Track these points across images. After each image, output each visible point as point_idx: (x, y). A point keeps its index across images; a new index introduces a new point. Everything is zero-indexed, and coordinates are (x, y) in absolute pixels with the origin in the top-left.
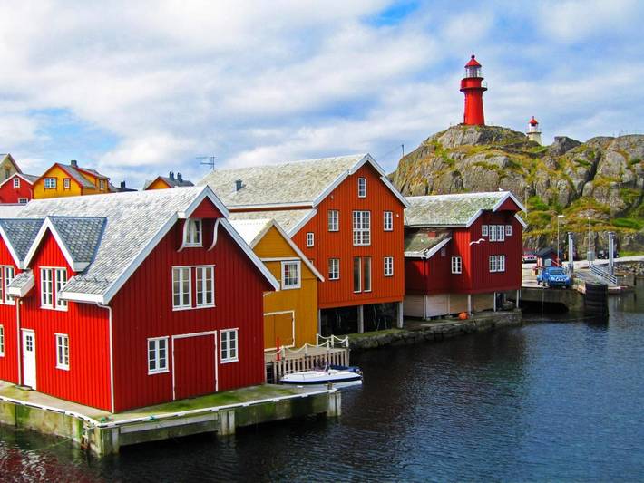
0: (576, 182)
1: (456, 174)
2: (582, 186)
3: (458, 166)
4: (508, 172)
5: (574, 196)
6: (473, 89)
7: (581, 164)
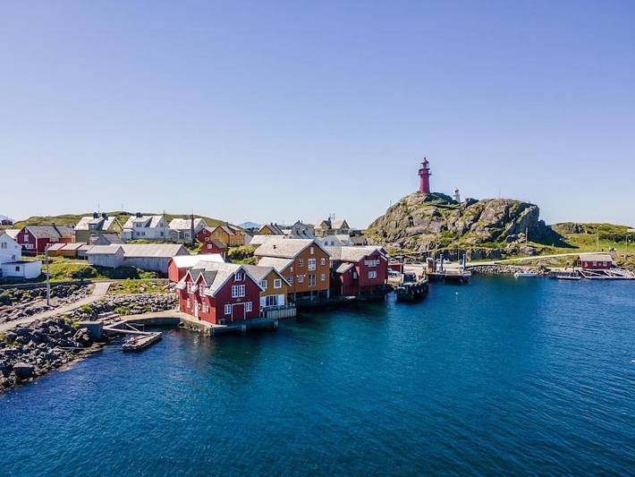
0: (468, 224)
1: (411, 218)
2: (470, 225)
3: (412, 214)
4: (435, 218)
5: (466, 230)
6: (425, 174)
7: (473, 213)
